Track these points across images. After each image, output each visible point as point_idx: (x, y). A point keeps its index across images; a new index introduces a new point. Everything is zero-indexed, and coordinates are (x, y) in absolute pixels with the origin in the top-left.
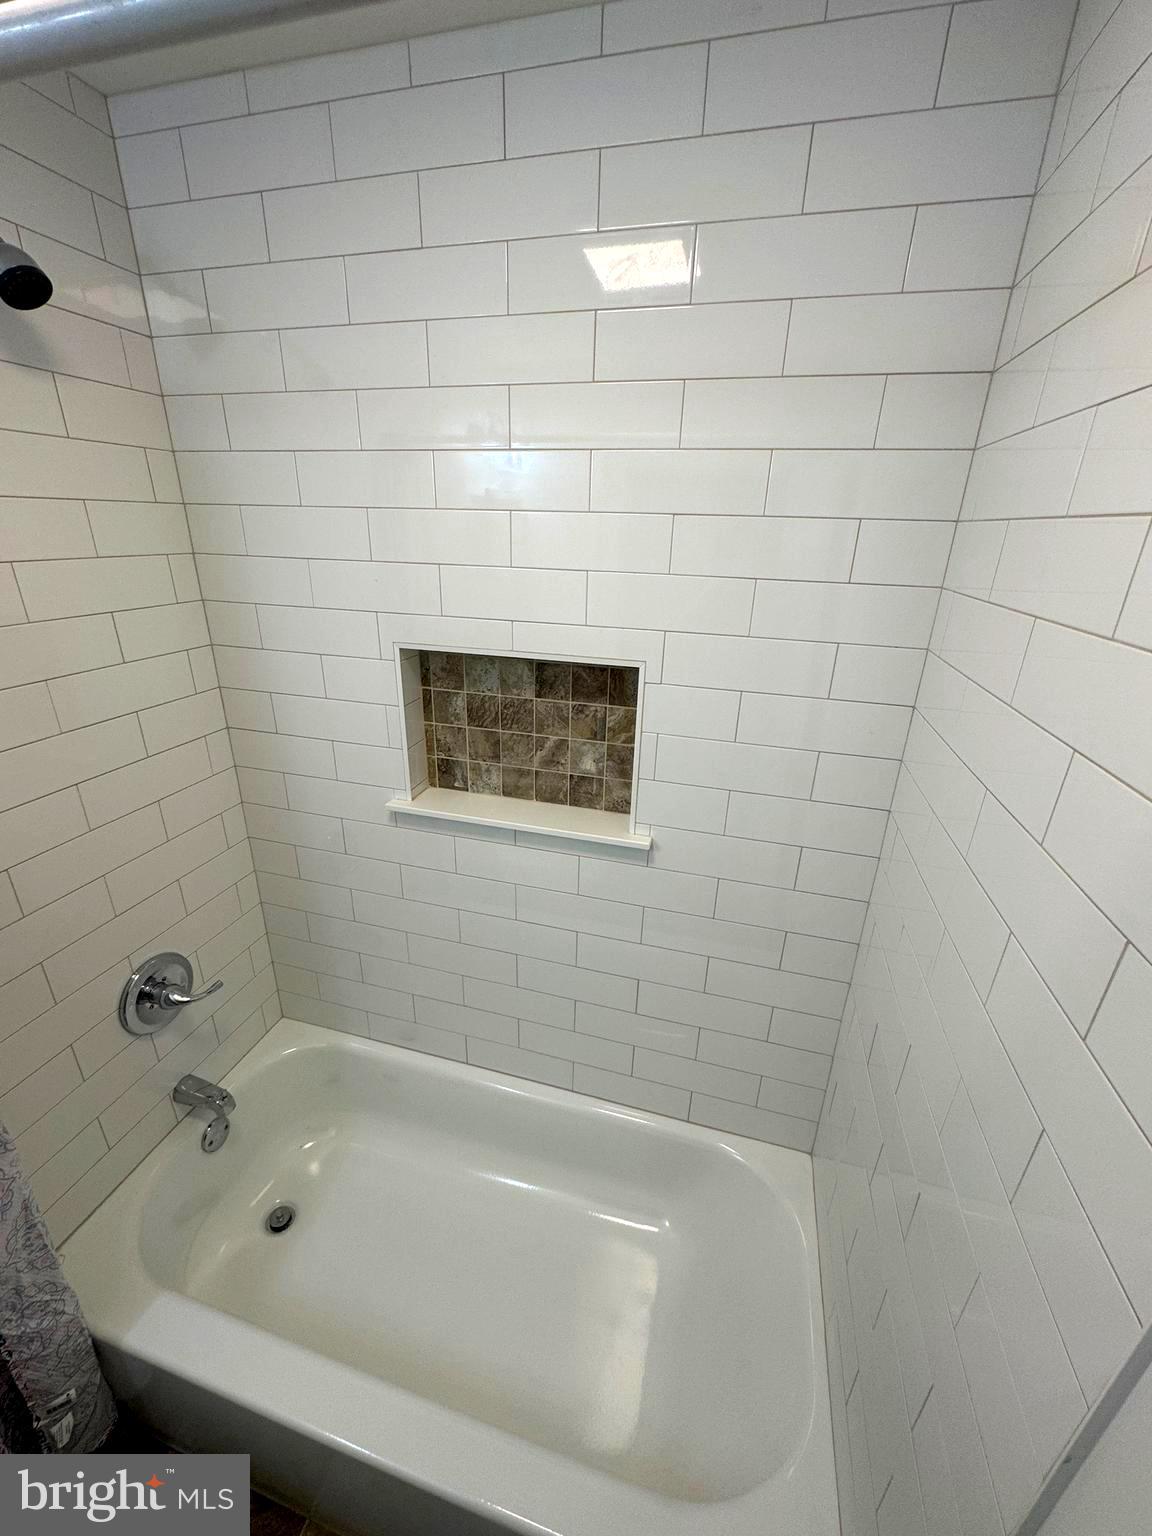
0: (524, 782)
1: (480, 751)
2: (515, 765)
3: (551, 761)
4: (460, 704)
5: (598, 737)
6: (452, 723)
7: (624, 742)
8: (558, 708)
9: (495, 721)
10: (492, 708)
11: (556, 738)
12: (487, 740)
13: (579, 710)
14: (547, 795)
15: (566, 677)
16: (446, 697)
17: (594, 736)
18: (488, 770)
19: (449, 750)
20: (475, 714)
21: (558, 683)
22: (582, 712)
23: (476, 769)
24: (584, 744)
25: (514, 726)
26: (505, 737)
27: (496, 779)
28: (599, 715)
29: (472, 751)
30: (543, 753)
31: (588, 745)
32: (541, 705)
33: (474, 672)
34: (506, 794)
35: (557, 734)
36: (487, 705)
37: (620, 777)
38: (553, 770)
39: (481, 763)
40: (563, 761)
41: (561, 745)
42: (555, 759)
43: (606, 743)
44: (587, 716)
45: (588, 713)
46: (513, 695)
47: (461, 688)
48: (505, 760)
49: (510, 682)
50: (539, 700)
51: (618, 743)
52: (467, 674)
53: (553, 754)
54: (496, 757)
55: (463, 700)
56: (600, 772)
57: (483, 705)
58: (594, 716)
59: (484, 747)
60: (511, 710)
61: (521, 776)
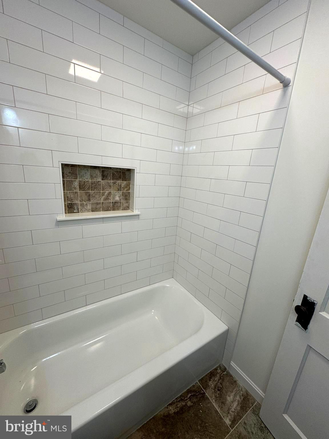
0: (98, 206)
1: (84, 199)
2: (95, 201)
3: (107, 199)
4: (76, 184)
5: (120, 190)
6: (73, 190)
7: (126, 191)
8: (108, 183)
9: (89, 189)
10: (88, 184)
11: (108, 192)
12: (86, 195)
13: (114, 183)
14: (106, 209)
15: (110, 174)
16: (71, 182)
17: (119, 190)
18: (86, 205)
19: (72, 200)
20: (82, 187)
21: (108, 176)
22: (115, 183)
23: (82, 205)
24: (116, 192)
25: (95, 189)
26: (92, 193)
27: (89, 207)
28: (120, 184)
29: (81, 200)
30: (104, 197)
31: (117, 193)
32: (103, 182)
33: (81, 173)
34: (92, 211)
35: (108, 191)
36: (86, 184)
37: (126, 200)
38: (107, 201)
39: (84, 202)
40: (110, 198)
41: (110, 194)
42: (108, 198)
43: (122, 192)
44: (117, 185)
45: (116, 184)
46: (95, 180)
47: (77, 179)
48: (92, 201)
49: (94, 176)
50: (103, 181)
51: (125, 191)
52: (79, 174)
53: (107, 197)
54: (89, 200)
55: (77, 182)
56: (120, 200)
57: (85, 184)
58: (118, 184)
59: (85, 197)
60: (94, 184)
61: (97, 205)
